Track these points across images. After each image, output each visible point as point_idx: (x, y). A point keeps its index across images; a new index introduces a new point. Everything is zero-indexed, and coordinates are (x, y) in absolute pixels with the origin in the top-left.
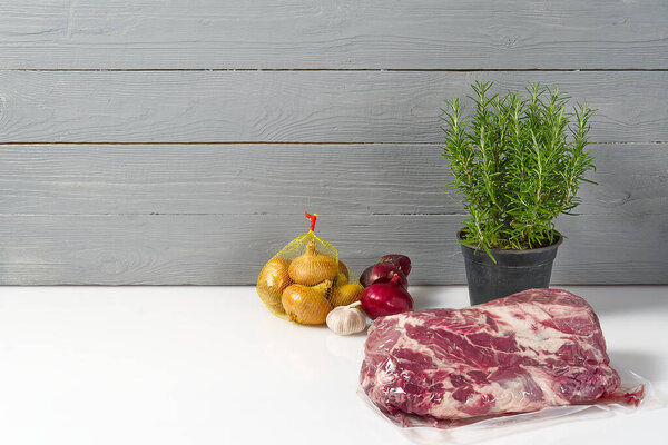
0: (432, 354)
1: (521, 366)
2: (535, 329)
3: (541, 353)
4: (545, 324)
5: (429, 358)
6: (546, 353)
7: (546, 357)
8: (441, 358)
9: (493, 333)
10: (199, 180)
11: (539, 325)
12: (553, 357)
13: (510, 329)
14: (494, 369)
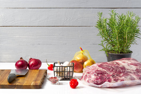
0: (106, 71)
1: (128, 73)
2: (129, 65)
3: (132, 70)
4: (131, 64)
5: (105, 72)
6: (133, 70)
7: (133, 71)
8: (108, 71)
9: (119, 66)
10: (50, 36)
11: (129, 64)
12: (135, 71)
13: (123, 65)
14: (122, 74)
